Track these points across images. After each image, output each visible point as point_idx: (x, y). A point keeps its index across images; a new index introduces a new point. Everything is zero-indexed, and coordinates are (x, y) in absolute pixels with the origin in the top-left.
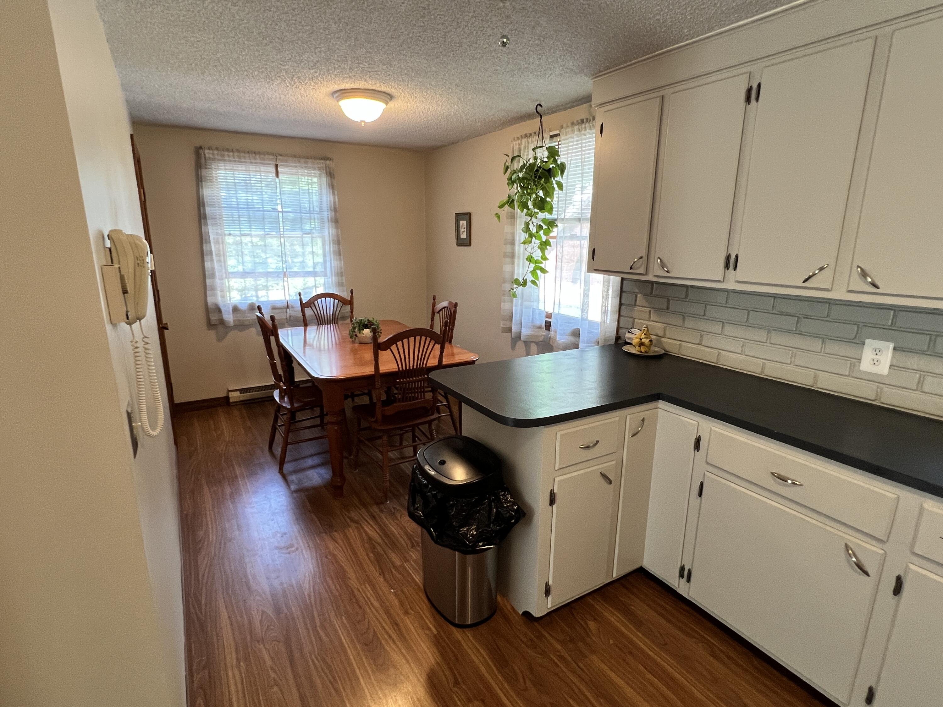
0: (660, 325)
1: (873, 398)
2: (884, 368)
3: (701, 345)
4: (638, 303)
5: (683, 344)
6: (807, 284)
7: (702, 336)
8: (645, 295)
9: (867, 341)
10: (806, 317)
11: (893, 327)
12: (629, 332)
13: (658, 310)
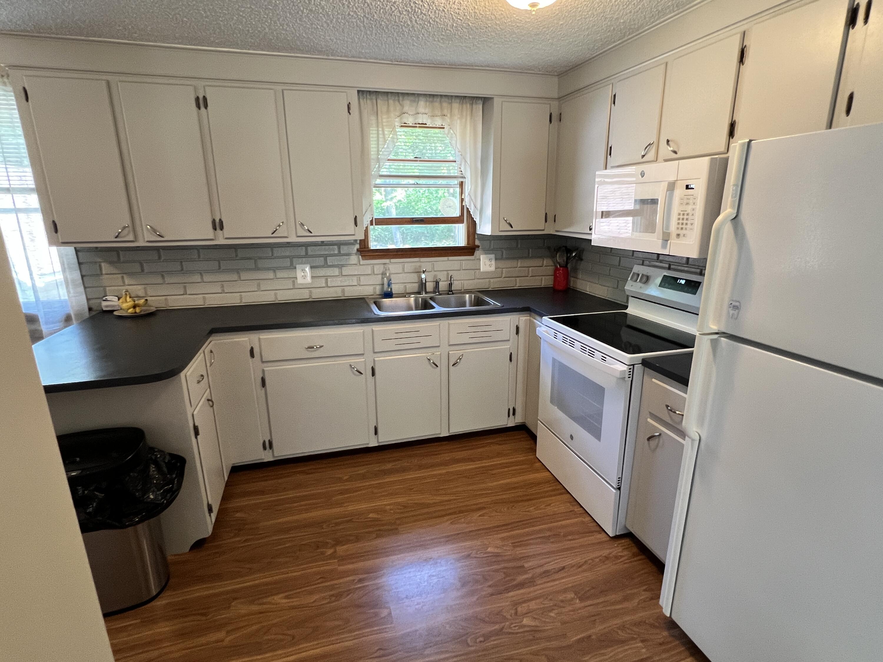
0: (139, 287)
1: (308, 297)
2: (309, 279)
3: (186, 294)
4: (104, 272)
5: (168, 297)
6: (274, 235)
7: (185, 287)
8: (111, 263)
9: (297, 266)
10: (260, 258)
11: (307, 255)
12: (104, 300)
13: (131, 274)
